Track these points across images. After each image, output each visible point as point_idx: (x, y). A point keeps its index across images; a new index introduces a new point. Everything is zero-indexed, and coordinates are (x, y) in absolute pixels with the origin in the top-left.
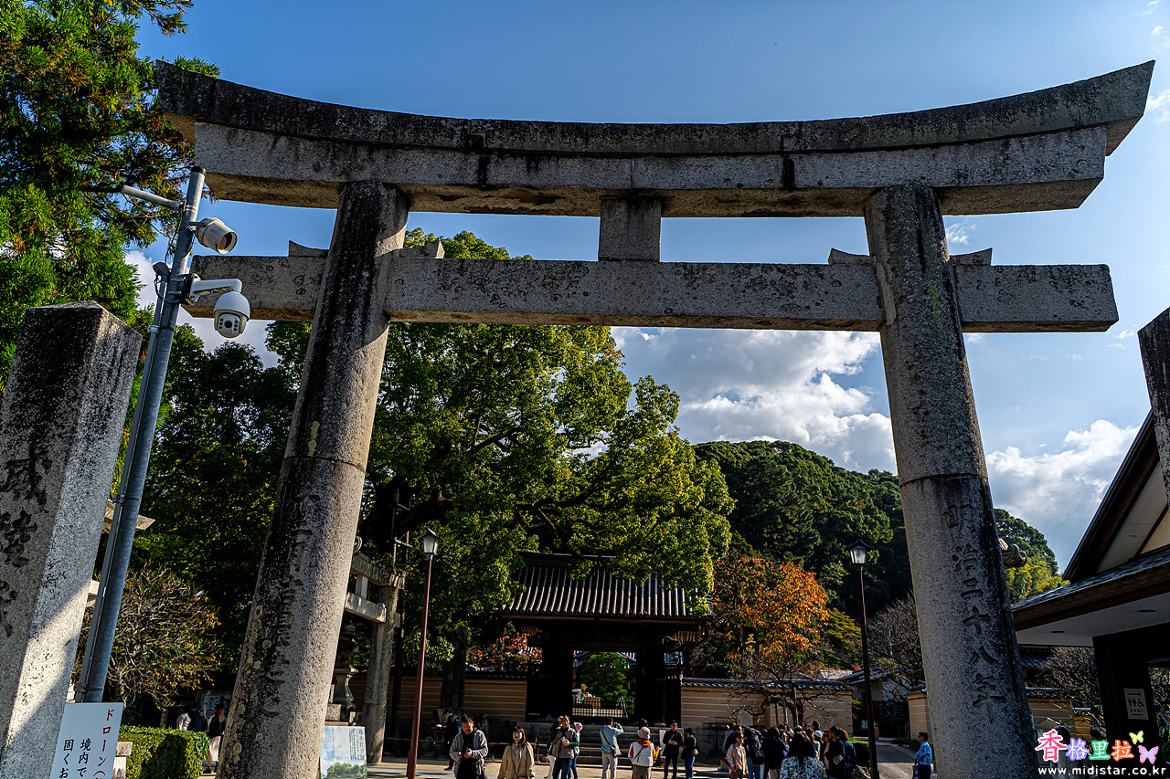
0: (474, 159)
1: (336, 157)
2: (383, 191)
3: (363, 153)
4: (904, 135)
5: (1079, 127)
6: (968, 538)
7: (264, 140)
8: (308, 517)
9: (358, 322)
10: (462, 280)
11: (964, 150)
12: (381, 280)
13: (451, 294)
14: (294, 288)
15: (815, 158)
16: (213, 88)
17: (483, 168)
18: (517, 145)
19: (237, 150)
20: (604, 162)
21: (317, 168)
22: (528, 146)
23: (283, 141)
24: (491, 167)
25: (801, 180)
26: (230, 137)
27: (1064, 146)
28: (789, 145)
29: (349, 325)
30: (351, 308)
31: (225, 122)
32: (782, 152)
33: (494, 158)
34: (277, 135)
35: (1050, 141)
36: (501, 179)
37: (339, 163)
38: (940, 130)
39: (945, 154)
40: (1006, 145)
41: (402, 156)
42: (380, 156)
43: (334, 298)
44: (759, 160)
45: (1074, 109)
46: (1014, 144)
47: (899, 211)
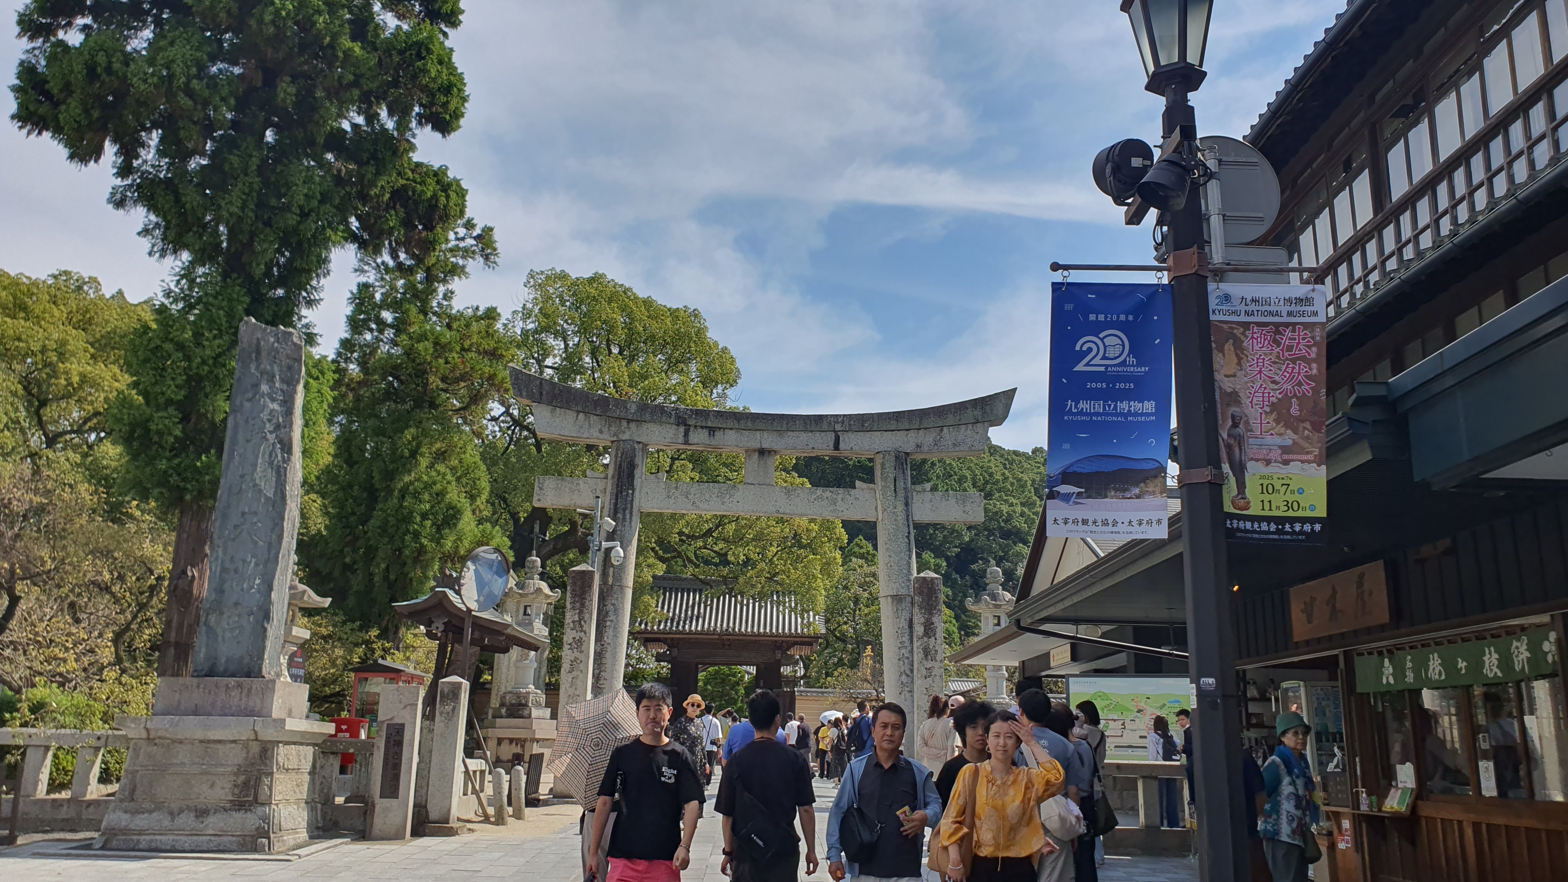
0: (682, 429)
1: (610, 425)
2: (636, 446)
3: (624, 423)
4: (893, 425)
5: (977, 422)
6: (904, 624)
7: (571, 415)
8: (611, 614)
9: (628, 517)
10: (677, 494)
11: (921, 432)
12: (637, 493)
13: (672, 501)
14: (592, 496)
15: (850, 434)
16: (541, 383)
17: (686, 434)
18: (704, 424)
19: (557, 420)
20: (747, 432)
21: (601, 432)
22: (709, 424)
23: (581, 415)
24: (691, 433)
25: (842, 446)
26: (552, 412)
27: (969, 432)
28: (838, 427)
29: (624, 519)
30: (624, 510)
31: (550, 404)
32: (834, 431)
33: (692, 429)
34: (578, 412)
35: (963, 427)
36: (696, 441)
37: (613, 429)
38: (910, 421)
39: (912, 434)
40: (942, 430)
41: (645, 426)
42: (633, 425)
43: (616, 504)
44: (823, 434)
45: (975, 413)
46: (945, 429)
47: (887, 465)
